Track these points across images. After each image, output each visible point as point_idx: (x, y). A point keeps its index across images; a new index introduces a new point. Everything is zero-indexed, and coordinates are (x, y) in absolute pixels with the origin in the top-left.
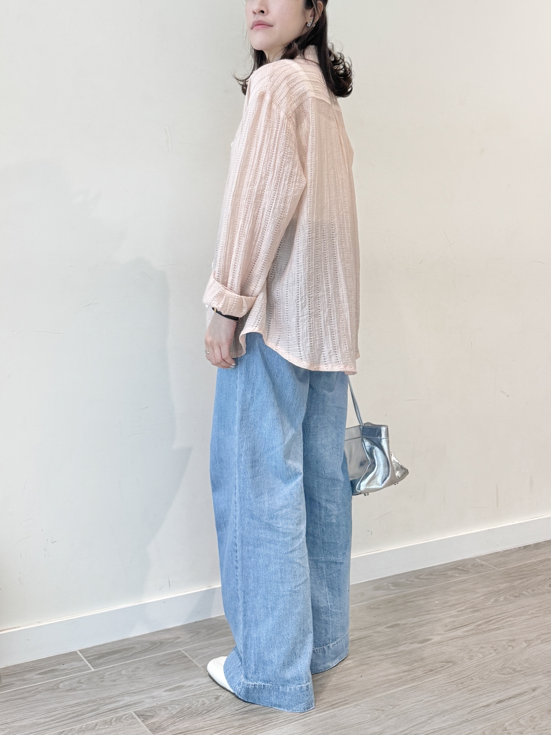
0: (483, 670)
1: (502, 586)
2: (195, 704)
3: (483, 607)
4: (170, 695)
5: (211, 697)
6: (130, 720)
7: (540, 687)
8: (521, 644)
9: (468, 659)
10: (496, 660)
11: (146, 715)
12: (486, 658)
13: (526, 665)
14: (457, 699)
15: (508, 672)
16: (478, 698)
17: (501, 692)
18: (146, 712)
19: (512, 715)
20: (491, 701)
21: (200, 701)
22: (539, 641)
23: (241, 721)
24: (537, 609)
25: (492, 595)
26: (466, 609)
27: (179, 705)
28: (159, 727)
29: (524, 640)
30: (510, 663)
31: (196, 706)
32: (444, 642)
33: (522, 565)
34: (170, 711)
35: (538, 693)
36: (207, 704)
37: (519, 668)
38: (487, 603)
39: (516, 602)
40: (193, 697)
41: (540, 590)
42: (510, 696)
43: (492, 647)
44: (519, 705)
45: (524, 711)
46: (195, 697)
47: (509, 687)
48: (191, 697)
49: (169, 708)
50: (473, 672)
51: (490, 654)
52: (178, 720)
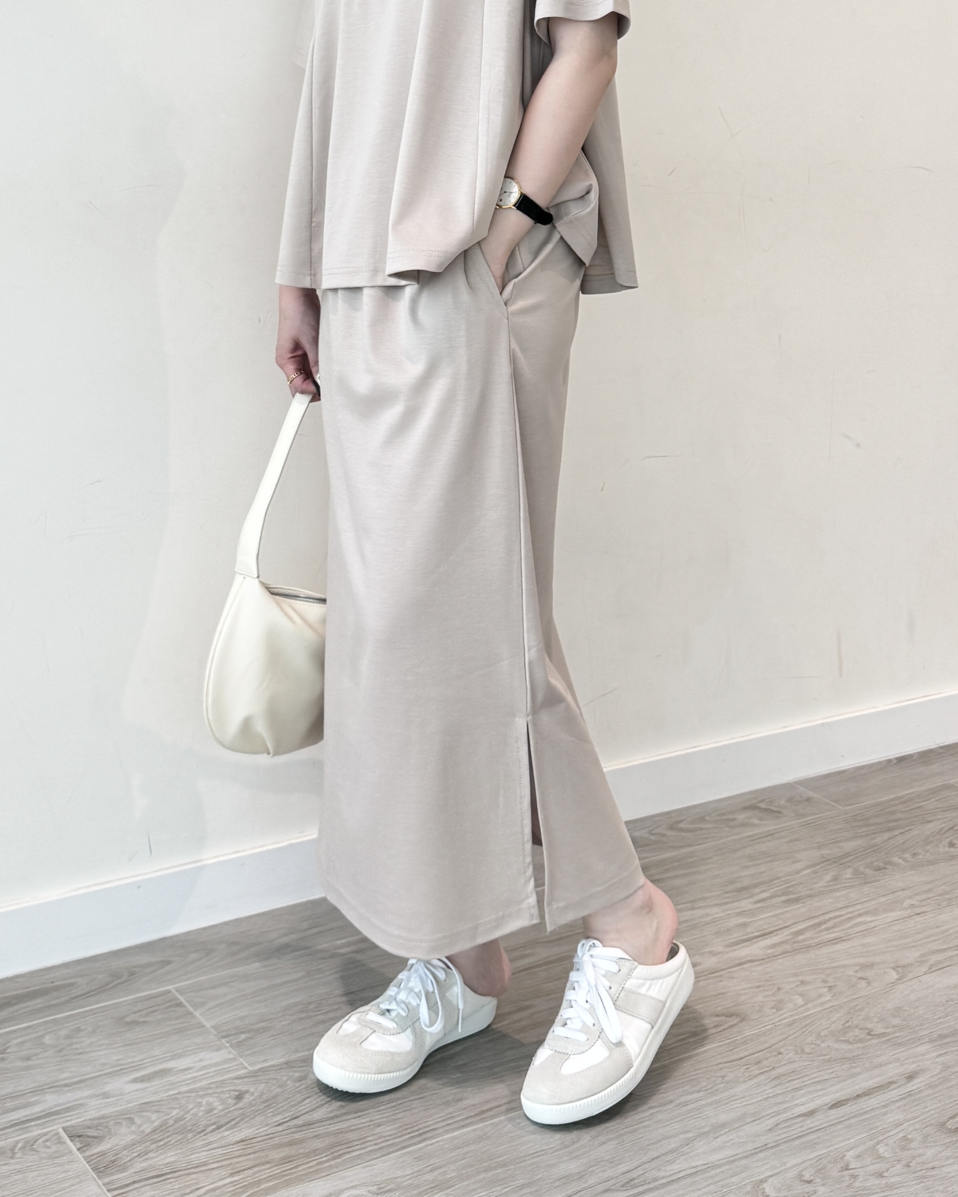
0: (804, 1032)
1: (849, 846)
2: (192, 1112)
3: (808, 892)
4: (142, 1089)
5: (227, 1095)
6: (54, 1147)
7: (923, 1070)
8: (885, 973)
9: (773, 1008)
10: (831, 1009)
11: (89, 1137)
12: (810, 1005)
13: (897, 1021)
14: (747, 1098)
15: (857, 1036)
16: (790, 1096)
17: (840, 1082)
18: (89, 1128)
19: (861, 1136)
20: (818, 1102)
21: (204, 1103)
22: (924, 969)
23: (287, 1149)
24: (924, 897)
25: (827, 865)
26: (771, 897)
27: (159, 1112)
28: (114, 1161)
29: (892, 965)
30: (860, 1018)
31: (195, 1115)
32: (724, 970)
33: (893, 800)
34: (140, 1126)
35: (918, 1085)
36: (216, 1112)
37: (879, 1029)
38: (817, 882)
39: (878, 881)
40: (188, 1095)
41: (928, 854)
42: (860, 1092)
43: (824, 981)
44: (878, 1112)
45: (886, 1126)
46: (193, 1094)
47: (858, 1070)
48: (185, 1095)
49: (138, 1121)
50: (782, 1037)
51: (820, 996)
52: (154, 1146)
